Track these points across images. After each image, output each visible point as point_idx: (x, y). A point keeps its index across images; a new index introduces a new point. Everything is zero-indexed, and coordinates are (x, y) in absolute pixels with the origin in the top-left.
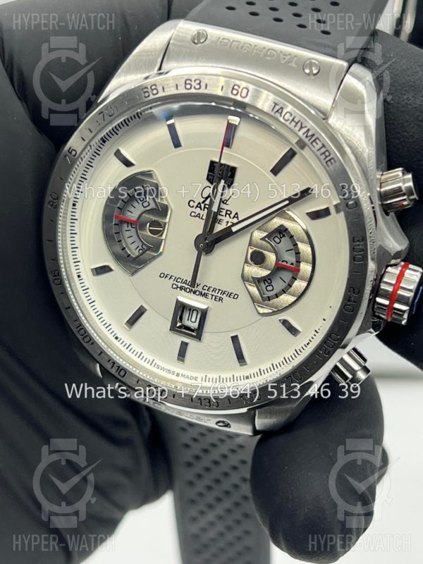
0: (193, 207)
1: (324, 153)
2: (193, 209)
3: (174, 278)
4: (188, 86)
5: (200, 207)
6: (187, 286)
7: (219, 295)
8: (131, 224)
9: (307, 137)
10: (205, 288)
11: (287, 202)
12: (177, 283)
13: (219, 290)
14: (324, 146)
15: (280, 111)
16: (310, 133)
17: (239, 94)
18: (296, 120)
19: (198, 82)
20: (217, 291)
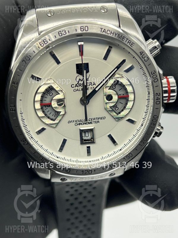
0: (74, 87)
1: (128, 42)
2: (74, 88)
3: (75, 121)
4: (60, 35)
5: (77, 86)
6: (81, 122)
7: (97, 120)
8: (47, 106)
9: (119, 38)
10: (90, 120)
11: (116, 69)
12: (77, 123)
13: (96, 118)
14: (127, 39)
15: (104, 31)
16: (120, 36)
17: (84, 30)
18: (112, 32)
19: (64, 31)
20: (95, 119)
